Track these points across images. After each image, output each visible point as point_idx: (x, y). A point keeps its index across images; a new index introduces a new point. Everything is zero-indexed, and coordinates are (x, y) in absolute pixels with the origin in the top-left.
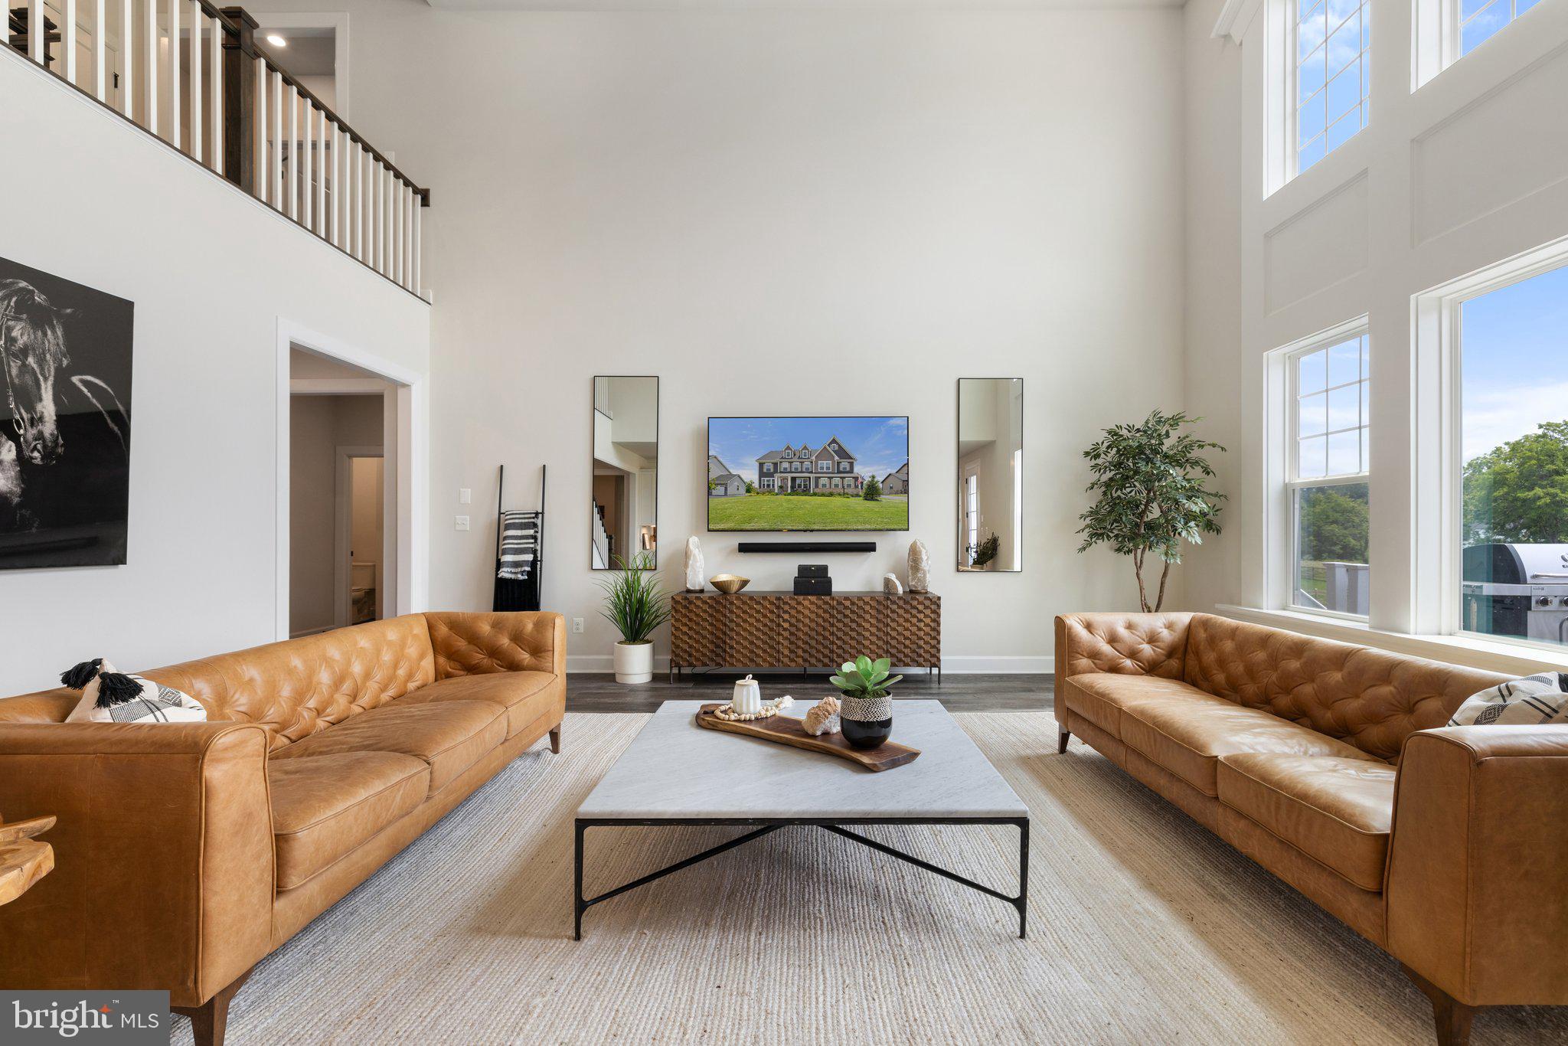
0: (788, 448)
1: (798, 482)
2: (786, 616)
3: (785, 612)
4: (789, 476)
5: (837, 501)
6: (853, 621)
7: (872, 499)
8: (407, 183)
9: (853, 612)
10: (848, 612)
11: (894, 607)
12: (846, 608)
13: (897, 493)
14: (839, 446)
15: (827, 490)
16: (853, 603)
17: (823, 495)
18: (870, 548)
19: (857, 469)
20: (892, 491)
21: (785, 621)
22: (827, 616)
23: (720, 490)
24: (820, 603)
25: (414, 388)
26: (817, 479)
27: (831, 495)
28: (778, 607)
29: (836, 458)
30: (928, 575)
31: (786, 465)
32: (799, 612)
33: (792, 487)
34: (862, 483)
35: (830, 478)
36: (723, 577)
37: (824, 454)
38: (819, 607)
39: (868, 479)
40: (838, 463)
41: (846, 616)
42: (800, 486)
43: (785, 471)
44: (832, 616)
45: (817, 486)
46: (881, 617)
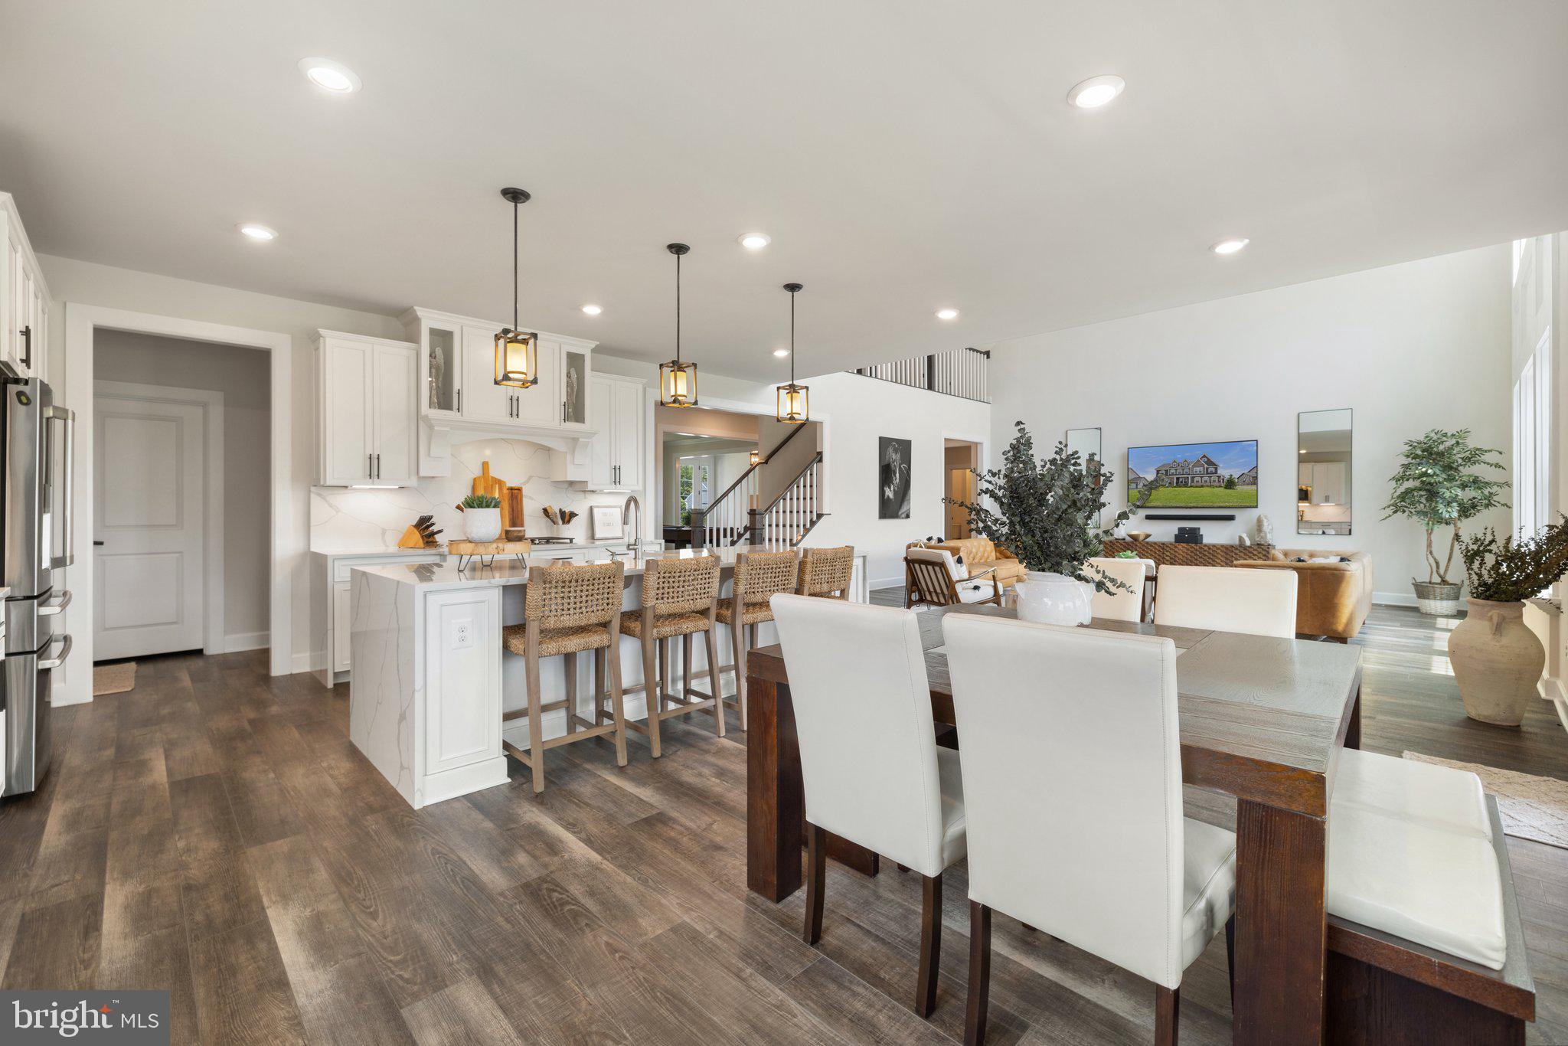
0: (1175, 461)
1: (1181, 480)
2: (1168, 554)
3: (1167, 551)
4: (1175, 477)
5: (1206, 490)
6: (1209, 558)
7: (1230, 488)
8: (977, 351)
9: (1210, 553)
10: (1206, 553)
11: (1237, 552)
12: (1205, 551)
13: (1248, 484)
14: (1208, 459)
15: (1200, 484)
16: (1210, 548)
17: (1197, 487)
18: (1231, 518)
19: (1219, 472)
20: (1244, 483)
21: (1167, 556)
22: (1193, 554)
23: (1134, 486)
24: (1188, 547)
25: (984, 444)
26: (1193, 478)
27: (1202, 486)
28: (1163, 549)
29: (1206, 466)
30: (1268, 535)
31: (1173, 471)
32: (1175, 552)
33: (1177, 483)
34: (1223, 479)
35: (1202, 477)
36: (1134, 532)
37: (1197, 464)
38: (1188, 550)
39: (1227, 477)
40: (1207, 469)
41: (1205, 555)
42: (1182, 482)
43: (1173, 474)
44: (1196, 555)
45: (1193, 481)
46: (1228, 557)
